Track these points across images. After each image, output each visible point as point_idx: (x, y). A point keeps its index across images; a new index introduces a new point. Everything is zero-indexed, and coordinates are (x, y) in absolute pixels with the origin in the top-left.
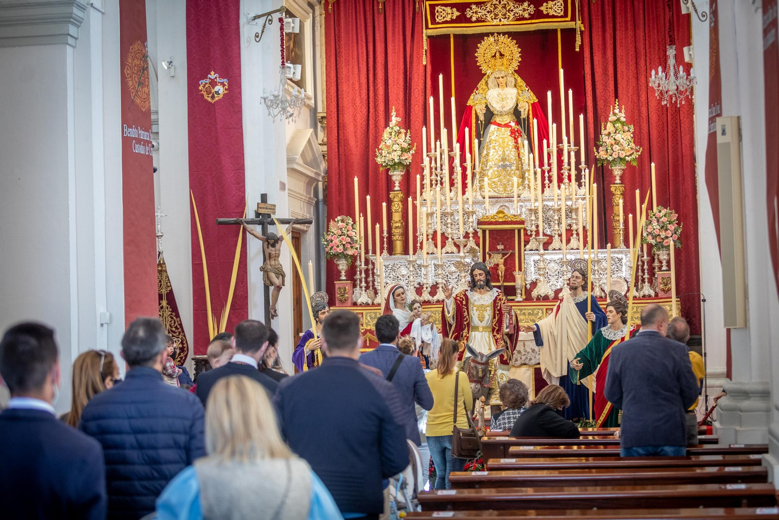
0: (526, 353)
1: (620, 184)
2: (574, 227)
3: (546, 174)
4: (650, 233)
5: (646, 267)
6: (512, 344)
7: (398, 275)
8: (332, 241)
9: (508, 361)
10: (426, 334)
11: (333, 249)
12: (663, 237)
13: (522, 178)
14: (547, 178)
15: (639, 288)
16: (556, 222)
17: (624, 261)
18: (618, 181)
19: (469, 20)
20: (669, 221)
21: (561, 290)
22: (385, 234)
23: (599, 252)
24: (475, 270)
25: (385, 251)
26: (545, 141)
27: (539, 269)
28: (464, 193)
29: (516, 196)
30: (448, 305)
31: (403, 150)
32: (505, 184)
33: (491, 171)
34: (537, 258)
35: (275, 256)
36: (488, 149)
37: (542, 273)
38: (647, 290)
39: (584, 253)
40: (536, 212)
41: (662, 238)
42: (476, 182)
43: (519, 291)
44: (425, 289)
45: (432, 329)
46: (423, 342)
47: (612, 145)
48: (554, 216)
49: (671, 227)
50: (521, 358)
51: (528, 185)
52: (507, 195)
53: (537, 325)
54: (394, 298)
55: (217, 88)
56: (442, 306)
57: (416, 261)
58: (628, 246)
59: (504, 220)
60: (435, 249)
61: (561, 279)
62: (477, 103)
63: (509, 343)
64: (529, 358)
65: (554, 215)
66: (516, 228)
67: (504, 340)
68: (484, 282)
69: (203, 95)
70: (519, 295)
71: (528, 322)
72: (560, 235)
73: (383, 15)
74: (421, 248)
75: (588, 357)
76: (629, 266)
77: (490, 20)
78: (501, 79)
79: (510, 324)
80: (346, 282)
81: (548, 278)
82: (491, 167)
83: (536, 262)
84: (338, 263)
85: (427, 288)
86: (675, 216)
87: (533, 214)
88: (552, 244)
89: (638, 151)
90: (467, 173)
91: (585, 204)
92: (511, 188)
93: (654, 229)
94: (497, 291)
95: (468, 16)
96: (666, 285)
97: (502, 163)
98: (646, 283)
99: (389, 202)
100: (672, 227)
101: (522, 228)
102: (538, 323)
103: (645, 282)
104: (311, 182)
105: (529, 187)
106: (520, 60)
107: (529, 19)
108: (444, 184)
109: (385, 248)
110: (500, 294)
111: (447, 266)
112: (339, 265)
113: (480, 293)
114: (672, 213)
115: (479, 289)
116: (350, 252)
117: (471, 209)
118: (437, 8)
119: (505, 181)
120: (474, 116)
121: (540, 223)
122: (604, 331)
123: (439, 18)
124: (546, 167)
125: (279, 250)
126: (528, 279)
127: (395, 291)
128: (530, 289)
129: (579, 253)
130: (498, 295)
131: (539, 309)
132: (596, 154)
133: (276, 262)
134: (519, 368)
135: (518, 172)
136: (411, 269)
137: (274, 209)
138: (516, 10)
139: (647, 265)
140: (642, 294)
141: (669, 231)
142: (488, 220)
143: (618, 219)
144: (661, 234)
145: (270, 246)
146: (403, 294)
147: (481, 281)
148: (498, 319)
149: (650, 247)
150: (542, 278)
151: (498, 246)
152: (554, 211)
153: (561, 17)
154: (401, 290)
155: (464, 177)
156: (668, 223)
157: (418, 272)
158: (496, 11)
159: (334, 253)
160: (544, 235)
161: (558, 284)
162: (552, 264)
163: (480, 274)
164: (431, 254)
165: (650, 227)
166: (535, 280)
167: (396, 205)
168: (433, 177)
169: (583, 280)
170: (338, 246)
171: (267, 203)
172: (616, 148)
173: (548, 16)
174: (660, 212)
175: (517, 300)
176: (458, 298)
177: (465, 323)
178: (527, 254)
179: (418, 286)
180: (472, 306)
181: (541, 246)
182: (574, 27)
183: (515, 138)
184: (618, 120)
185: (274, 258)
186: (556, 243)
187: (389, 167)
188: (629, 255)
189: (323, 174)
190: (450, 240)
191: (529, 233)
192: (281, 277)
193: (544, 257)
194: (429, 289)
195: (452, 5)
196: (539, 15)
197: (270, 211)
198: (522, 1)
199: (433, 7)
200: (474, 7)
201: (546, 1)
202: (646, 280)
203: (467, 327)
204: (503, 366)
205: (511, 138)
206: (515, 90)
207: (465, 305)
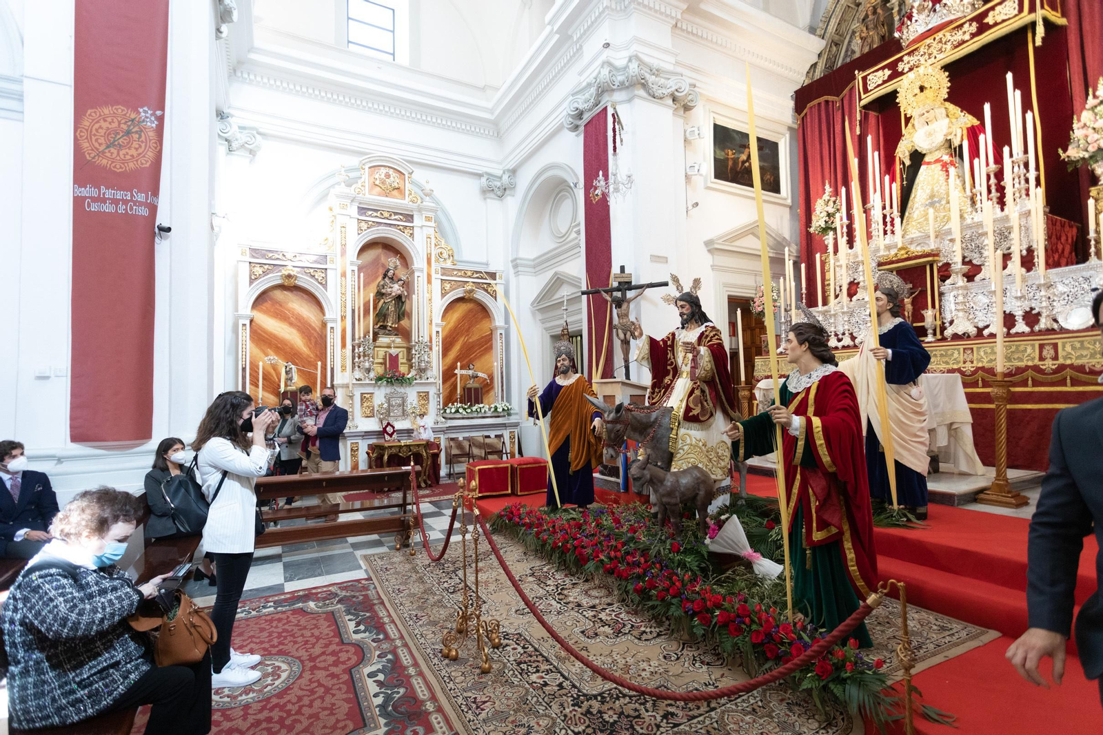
21: (989, 325)
37: (961, 308)
43: (930, 331)
47: (1088, 136)
59: (906, 256)
62: (903, 151)
68: (688, 316)
69: (592, 200)
70: (930, 336)
71: (940, 364)
73: (840, 111)
78: (926, 114)
81: (975, 313)
82: (917, 208)
83: (957, 297)
84: (763, 320)
88: (980, 274)
95: (900, 70)
97: (930, 201)
106: (949, 84)
107: (972, 38)
113: (689, 329)
118: (869, 77)
123: (872, 85)
125: (626, 310)
126: (946, 317)
130: (706, 331)
131: (954, 349)
132: (1063, 156)
133: (625, 321)
137: (630, 277)
138: (955, 38)
142: (889, 260)
147: (684, 314)
150: (960, 314)
153: (1016, 15)
158: (931, 50)
161: (987, 319)
162: (980, 297)
163: (682, 307)
167: (828, 266)
171: (625, 273)
172: (1094, 137)
173: (996, 24)
177: (669, 368)
178: (945, 289)
180: (677, 347)
182: (1034, 19)
183: (946, 169)
186: (986, 272)
195: (883, 68)
196: (983, 28)
197: (626, 280)
198: (961, 26)
199: (864, 79)
200: (906, 58)
201: (993, 8)
203: (671, 373)
204: (687, 424)
205: (941, 173)
206: (947, 120)
207: (670, 346)
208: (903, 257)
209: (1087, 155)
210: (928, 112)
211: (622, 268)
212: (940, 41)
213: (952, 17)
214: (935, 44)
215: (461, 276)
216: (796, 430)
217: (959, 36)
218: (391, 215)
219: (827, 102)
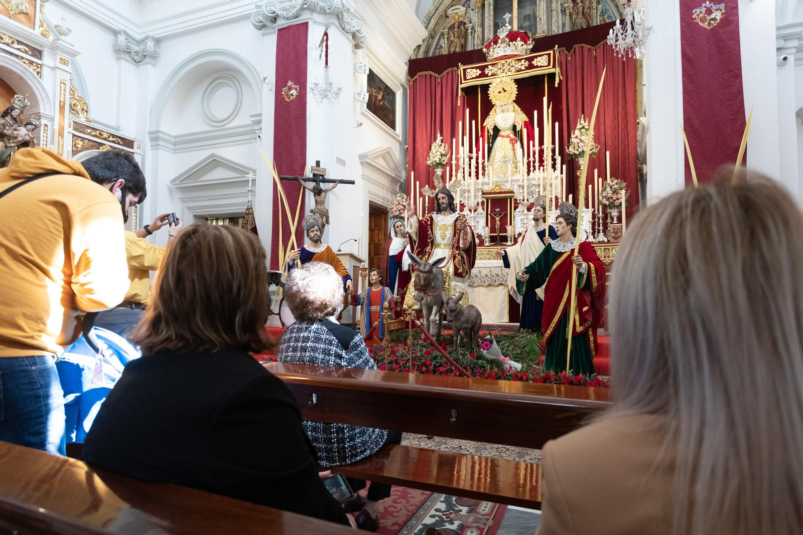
3: (532, 164)
4: (604, 197)
6: (470, 260)
8: (393, 209)
9: (464, 275)
12: (614, 199)
13: (516, 168)
14: (532, 166)
15: (596, 236)
16: (537, 193)
17: (584, 218)
18: (582, 168)
19: (487, 76)
20: (620, 188)
24: (438, 194)
26: (531, 142)
31: (442, 155)
33: (496, 165)
34: (522, 217)
35: (320, 202)
36: (495, 152)
40: (522, 187)
41: (614, 200)
43: (509, 239)
47: (578, 143)
53: (505, 251)
55: (292, 92)
59: (500, 191)
62: (489, 123)
63: (467, 261)
65: (535, 188)
66: (508, 197)
67: (461, 255)
68: (446, 205)
69: (284, 98)
70: (509, 241)
73: (440, 85)
75: (537, 270)
76: (588, 222)
77: (500, 73)
78: (504, 106)
79: (464, 239)
83: (522, 220)
86: (624, 184)
89: (597, 148)
90: (479, 166)
91: (557, 181)
93: (608, 194)
94: (459, 213)
95: (486, 73)
96: (616, 233)
97: (503, 160)
98: (601, 233)
100: (622, 192)
101: (512, 197)
104: (395, 181)
106: (517, 93)
107: (525, 70)
113: (444, 215)
114: (622, 182)
115: (442, 211)
116: (403, 215)
118: (467, 70)
119: (505, 171)
120: (486, 131)
121: (526, 194)
122: (554, 244)
123: (469, 76)
124: (531, 159)
126: (516, 231)
129: (552, 213)
130: (459, 217)
132: (567, 151)
133: (322, 207)
135: (513, 164)
137: (325, 172)
138: (516, 66)
139: (602, 220)
140: (597, 240)
141: (619, 194)
142: (489, 191)
144: (613, 196)
145: (316, 195)
147: (444, 204)
148: (457, 238)
149: (605, 206)
151: (496, 209)
152: (535, 186)
153: (546, 66)
155: (477, 169)
158: (504, 68)
163: (443, 198)
165: (605, 192)
166: (521, 232)
169: (544, 213)
171: (319, 167)
172: (581, 144)
173: (537, 67)
174: (613, 182)
176: (424, 219)
177: (429, 240)
178: (516, 215)
180: (436, 226)
181: (526, 210)
182: (555, 72)
183: (513, 144)
184: (583, 127)
185: (319, 204)
188: (588, 214)
190: (467, 207)
191: (517, 200)
192: (325, 218)
195: (476, 68)
196: (531, 67)
197: (322, 173)
198: (520, 60)
199: (465, 70)
200: (490, 67)
201: (536, 57)
202: (601, 231)
203: (430, 244)
204: (457, 278)
205: (510, 144)
206: (514, 114)
207: (429, 225)
208: (497, 191)
209: (577, 153)
210: (505, 105)
211: (318, 163)
212: (509, 65)
213: (517, 54)
214: (506, 65)
215: (95, 136)
216: (583, 269)
217: (518, 66)
218: (13, 42)
219: (431, 75)
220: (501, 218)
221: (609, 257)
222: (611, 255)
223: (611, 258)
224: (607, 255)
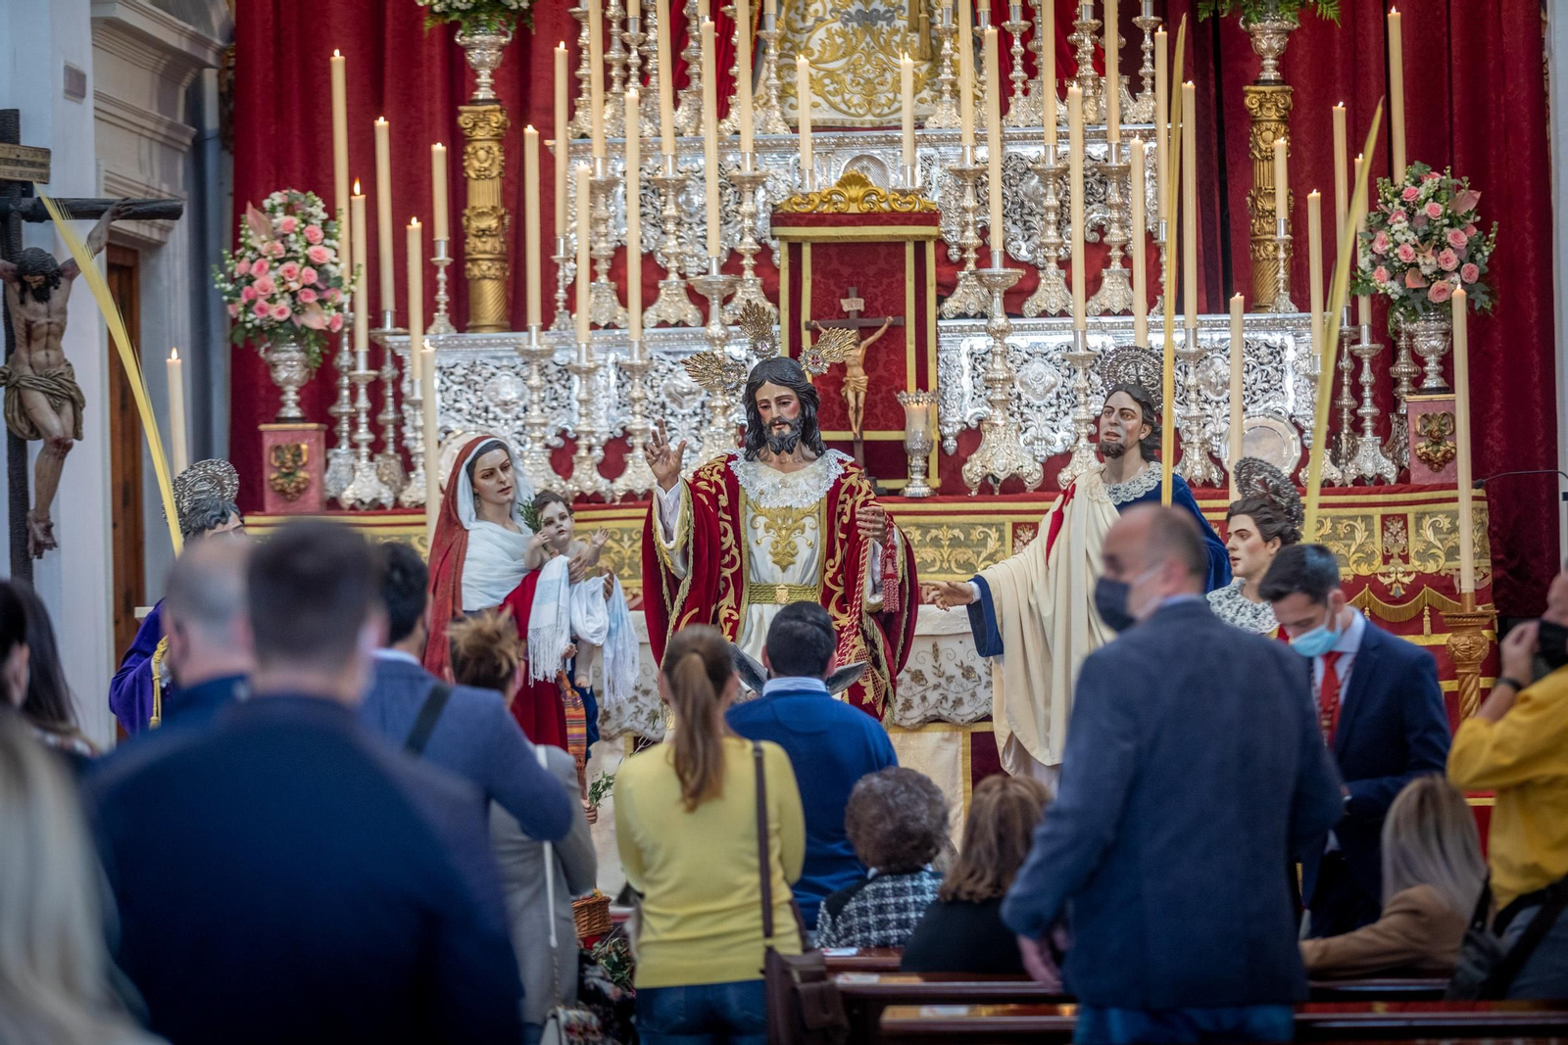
0: (943, 681)
1: (1276, 82)
2: (1115, 235)
3: (1017, 47)
4: (1382, 258)
5: (1366, 377)
6: (893, 647)
7: (486, 402)
8: (250, 280)
9: (879, 709)
10: (588, 612)
11: (255, 308)
12: (1426, 271)
13: (931, 60)
14: (1018, 60)
15: (1344, 450)
16: (1052, 217)
17: (1290, 355)
18: (1271, 74)
20: (1449, 217)
21: (1066, 457)
22: (442, 256)
23: (1201, 324)
24: (761, 384)
25: (441, 318)
27: (990, 384)
28: (723, 111)
29: (907, 123)
30: (667, 510)
32: (869, 81)
33: (821, 34)
34: (981, 342)
35: (48, 334)
37: (999, 397)
38: (1371, 458)
39: (1149, 327)
40: (976, 178)
41: (1425, 276)
42: (769, 74)
43: (917, 462)
44: (583, 453)
45: (608, 593)
46: (575, 639)
48: (1045, 195)
49: (1456, 236)
50: (924, 699)
51: (953, 84)
52: (877, 121)
53: (980, 581)
54: (473, 484)
56: (644, 512)
57: (550, 353)
58: (1303, 304)
59: (865, 207)
60: (621, 309)
61: (1068, 420)
63: (881, 646)
64: (952, 697)
65: (1042, 190)
66: (907, 238)
67: (864, 633)
68: (793, 429)
70: (918, 477)
71: (949, 571)
72: (1065, 264)
74: (571, 305)
76: (1307, 375)
79: (885, 576)
80: (301, 426)
81: (1022, 414)
82: (820, 20)
83: (977, 358)
84: (275, 357)
85: (590, 448)
86: (1470, 200)
87: (969, 190)
88: (1035, 296)
90: (734, 40)
91: (1154, 153)
92: (891, 96)
93: (1397, 245)
94: (841, 462)
96: (1437, 441)
97: (860, 5)
98: (1369, 435)
99: (457, 143)
100: (1458, 238)
101: (930, 237)
102: (980, 573)
103: (1362, 432)
104: (176, 68)
105: (956, 93)
108: (653, 80)
109: (442, 307)
110: (851, 469)
111: (662, 369)
112: (275, 366)
113: (782, 466)
114: (1459, 188)
115: (778, 453)
116: (316, 320)
117: (747, 170)
119: (869, 71)
121: (995, 219)
122: (1220, 603)
124: (1016, 22)
125: (63, 312)
126: (949, 419)
127: (476, 458)
128: (957, 452)
129: (1132, 326)
130: (846, 476)
131: (989, 525)
133: (52, 353)
134: (916, 735)
135: (915, 37)
136: (535, 380)
137: (45, 165)
139: (1373, 370)
140: (1352, 472)
141: (1448, 252)
142: (810, 207)
143: (1268, 207)
144: (1420, 260)
145: (29, 297)
146: (504, 468)
147: (784, 423)
148: (843, 561)
149: (1382, 306)
150: (999, 417)
151: (843, 301)
152: (1044, 176)
154: (496, 457)
155: (725, 54)
156: (1446, 221)
157: (560, 390)
159: (257, 322)
160: (1009, 261)
161: (1058, 437)
162: (1037, 367)
163: (781, 401)
164: (607, 327)
165: (1382, 235)
166: (973, 424)
167: (482, 154)
168: (615, 54)
169: (1144, 422)
170: (272, 300)
171: (17, 142)
174: (1418, 182)
175: (910, 491)
176: (702, 485)
177: (727, 573)
178: (949, 330)
179: (557, 442)
180: (751, 514)
181: (998, 303)
185: (44, 340)
186: (1050, 291)
187: (455, 17)
188: (1308, 336)
189: (218, 42)
190: (673, 277)
191: (954, 254)
192: (68, 408)
193: (1008, 340)
194: (598, 453)
197: (26, 174)
202: (1368, 424)
203: (731, 587)
207: (725, 509)
208: (854, 209)
220: (870, 348)
221: (1405, 559)
222: (1413, 546)
223: (1415, 564)
224: (1395, 551)
